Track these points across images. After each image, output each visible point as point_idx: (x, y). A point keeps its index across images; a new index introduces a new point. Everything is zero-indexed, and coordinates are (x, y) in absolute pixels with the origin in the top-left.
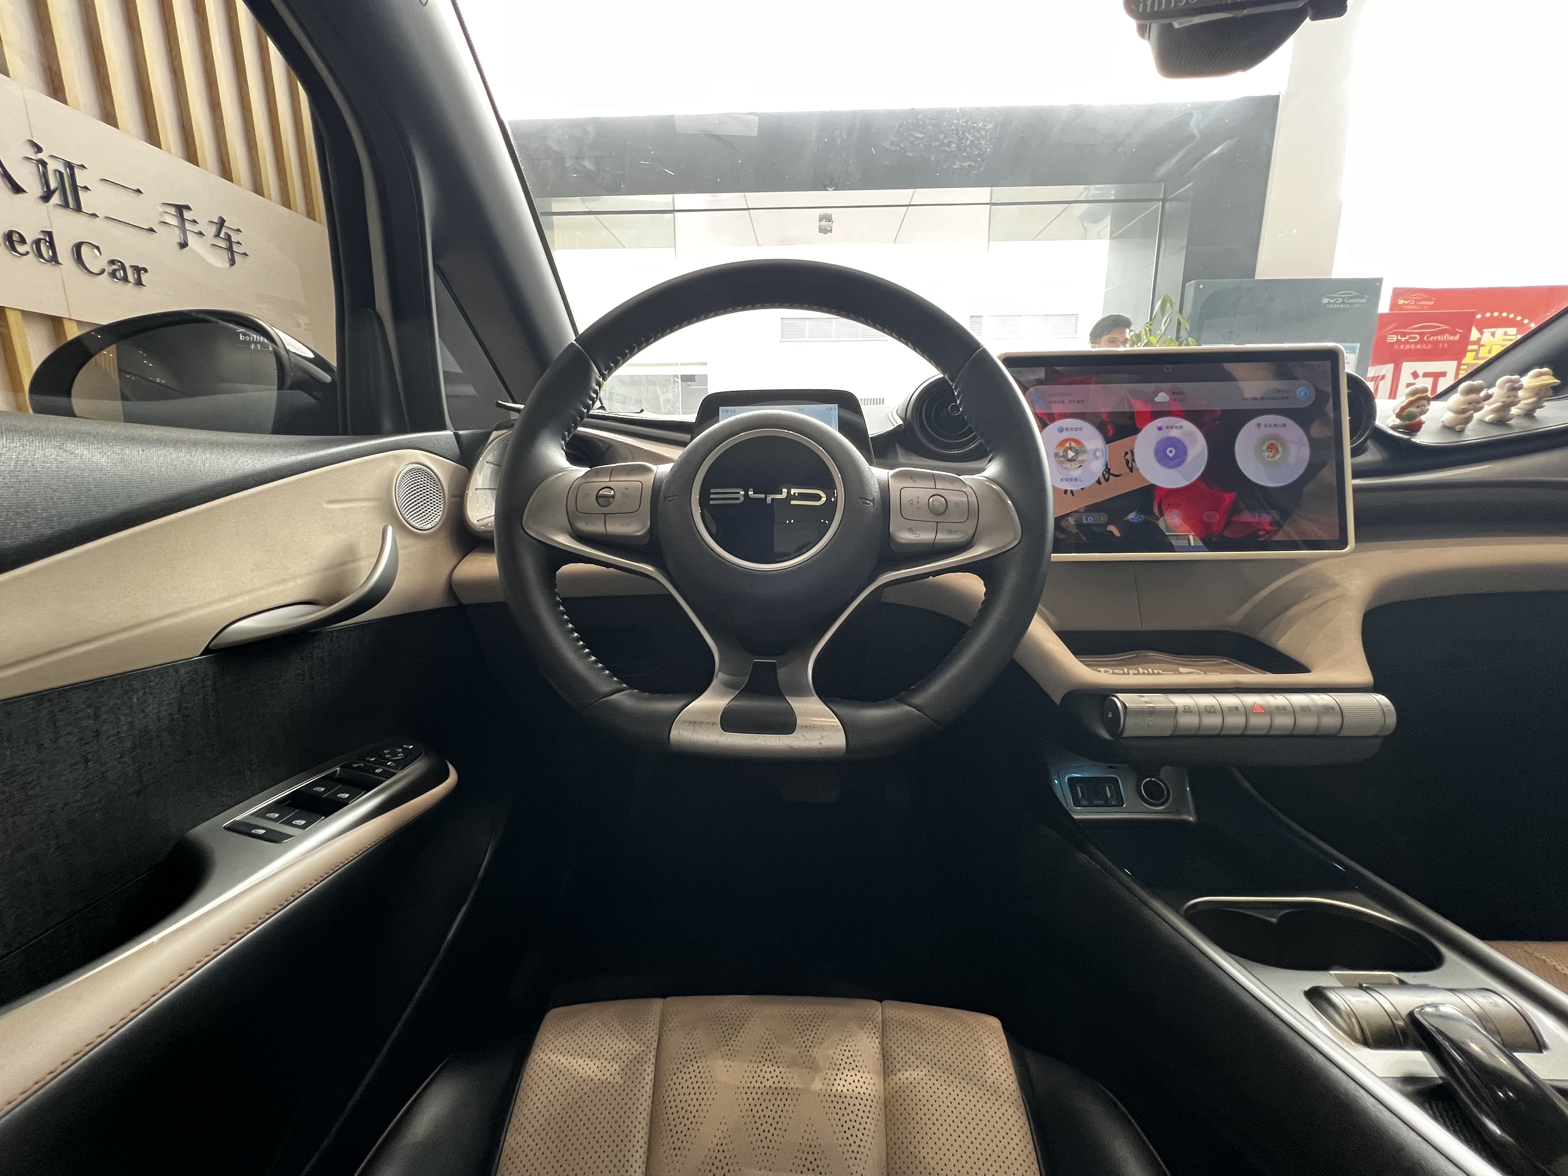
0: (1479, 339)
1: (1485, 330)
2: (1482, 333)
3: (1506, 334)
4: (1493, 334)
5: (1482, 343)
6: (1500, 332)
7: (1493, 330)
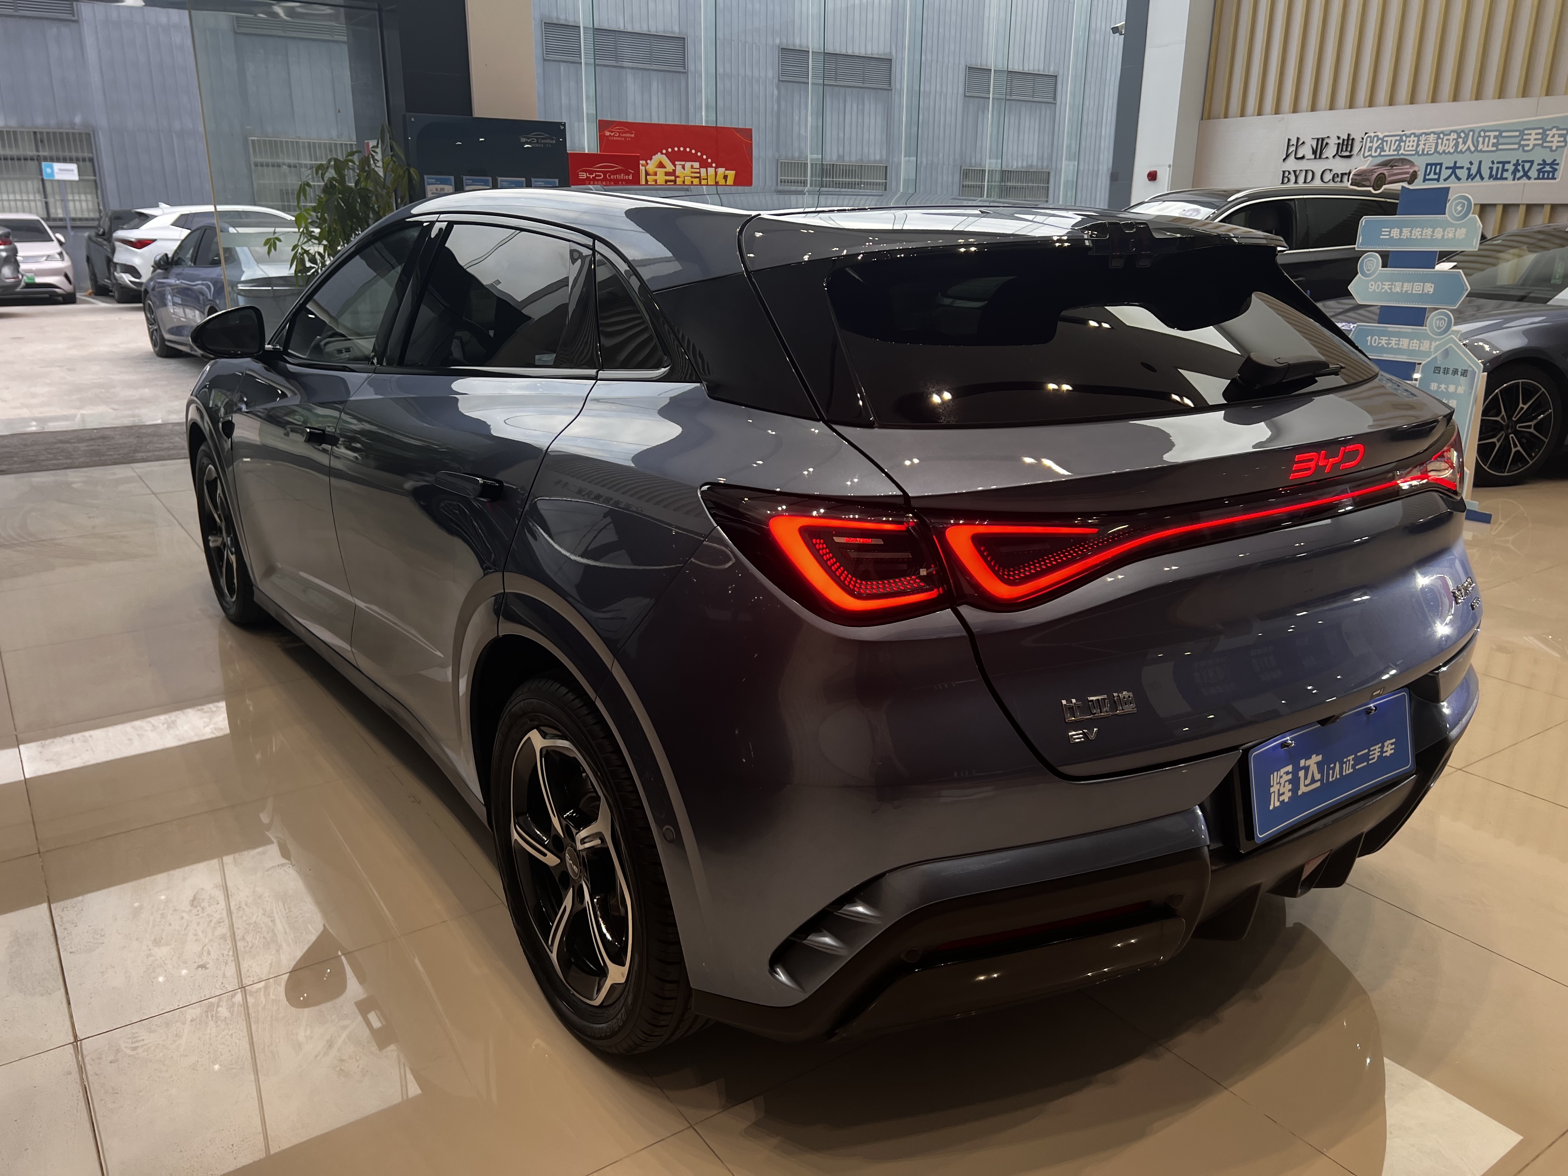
0: (674, 171)
1: (677, 163)
2: (675, 166)
3: (692, 167)
4: (683, 167)
5: (677, 175)
6: (688, 165)
7: (683, 163)
